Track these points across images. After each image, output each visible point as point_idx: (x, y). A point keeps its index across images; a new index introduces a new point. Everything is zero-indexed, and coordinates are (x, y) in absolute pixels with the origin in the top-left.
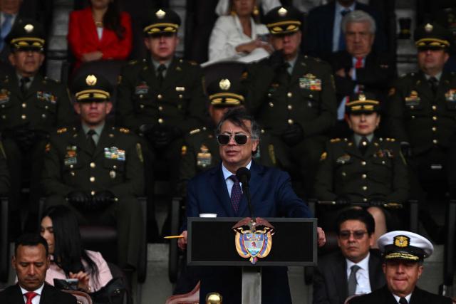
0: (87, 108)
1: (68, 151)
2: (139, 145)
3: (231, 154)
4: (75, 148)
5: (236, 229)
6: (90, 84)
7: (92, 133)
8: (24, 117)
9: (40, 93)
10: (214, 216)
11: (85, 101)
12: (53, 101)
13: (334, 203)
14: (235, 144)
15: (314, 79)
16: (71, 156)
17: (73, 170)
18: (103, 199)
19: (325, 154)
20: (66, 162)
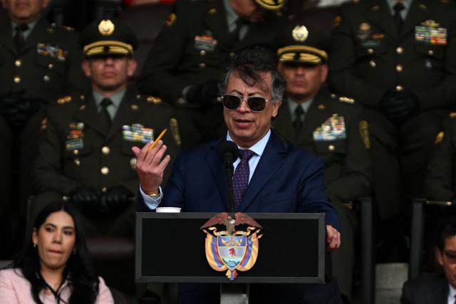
0: (100, 66)
1: (72, 129)
2: (174, 121)
3: (241, 124)
4: (81, 125)
5: (207, 229)
6: (104, 33)
7: (107, 102)
8: (17, 80)
9: (41, 45)
10: (176, 210)
11: (97, 57)
12: (61, 58)
13: (449, 203)
14: (248, 109)
15: (436, 28)
16: (76, 136)
17: (78, 156)
18: (116, 199)
19: (441, 135)
20: (69, 146)
